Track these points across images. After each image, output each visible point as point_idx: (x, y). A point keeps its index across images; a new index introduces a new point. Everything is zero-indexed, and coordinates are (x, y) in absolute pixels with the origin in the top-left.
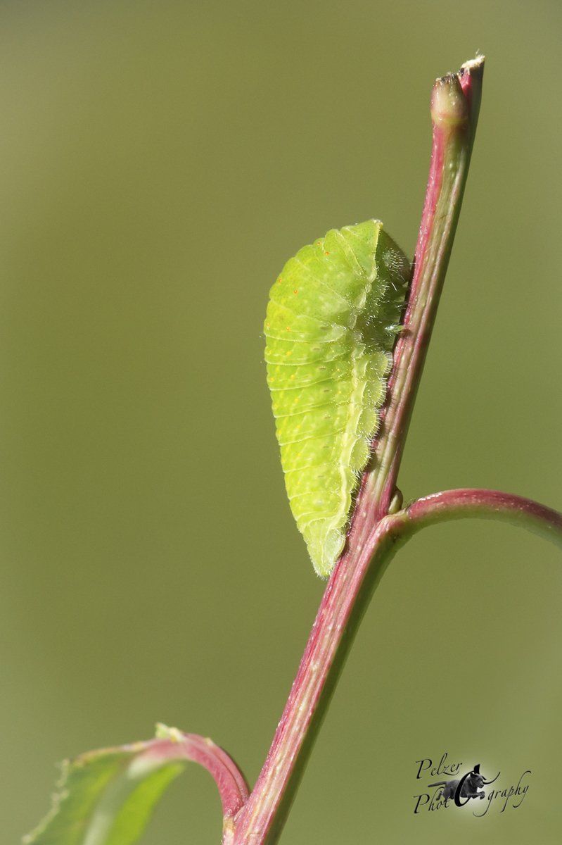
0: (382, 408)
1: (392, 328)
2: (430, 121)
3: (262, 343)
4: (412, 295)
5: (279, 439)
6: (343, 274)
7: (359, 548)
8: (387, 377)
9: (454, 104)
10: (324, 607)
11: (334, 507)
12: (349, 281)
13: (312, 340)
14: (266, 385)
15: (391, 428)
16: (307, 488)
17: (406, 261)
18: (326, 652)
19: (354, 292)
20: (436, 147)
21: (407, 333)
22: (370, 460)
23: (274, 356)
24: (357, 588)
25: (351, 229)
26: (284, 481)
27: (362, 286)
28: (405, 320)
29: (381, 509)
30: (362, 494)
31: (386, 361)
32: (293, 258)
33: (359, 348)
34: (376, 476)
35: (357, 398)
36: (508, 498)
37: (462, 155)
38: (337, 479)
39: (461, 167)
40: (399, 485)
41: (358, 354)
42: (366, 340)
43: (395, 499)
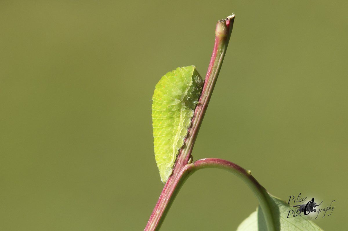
0: (189, 128)
1: (195, 102)
2: (215, 35)
3: (151, 103)
4: (203, 92)
5: (154, 135)
6: (181, 82)
7: (177, 174)
8: (192, 118)
9: (223, 30)
10: (163, 193)
11: (170, 160)
12: (182, 85)
13: (168, 103)
14: (151, 117)
15: (191, 135)
16: (162, 152)
17: (202, 80)
18: (162, 208)
19: (184, 89)
20: (216, 43)
21: (200, 104)
22: (183, 145)
23: (155, 107)
24: (175, 187)
25: (185, 68)
26: (154, 149)
27: (186, 87)
28: (200, 100)
29: (185, 162)
30: (179, 156)
31: (192, 113)
32: (164, 76)
33: (183, 108)
34: (185, 151)
35: (181, 124)
36: (228, 163)
37: (224, 47)
38: (172, 150)
39: (223, 51)
40: (192, 154)
41: (183, 110)
42: (186, 105)
43: (190, 159)
